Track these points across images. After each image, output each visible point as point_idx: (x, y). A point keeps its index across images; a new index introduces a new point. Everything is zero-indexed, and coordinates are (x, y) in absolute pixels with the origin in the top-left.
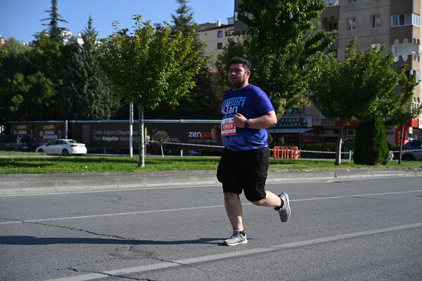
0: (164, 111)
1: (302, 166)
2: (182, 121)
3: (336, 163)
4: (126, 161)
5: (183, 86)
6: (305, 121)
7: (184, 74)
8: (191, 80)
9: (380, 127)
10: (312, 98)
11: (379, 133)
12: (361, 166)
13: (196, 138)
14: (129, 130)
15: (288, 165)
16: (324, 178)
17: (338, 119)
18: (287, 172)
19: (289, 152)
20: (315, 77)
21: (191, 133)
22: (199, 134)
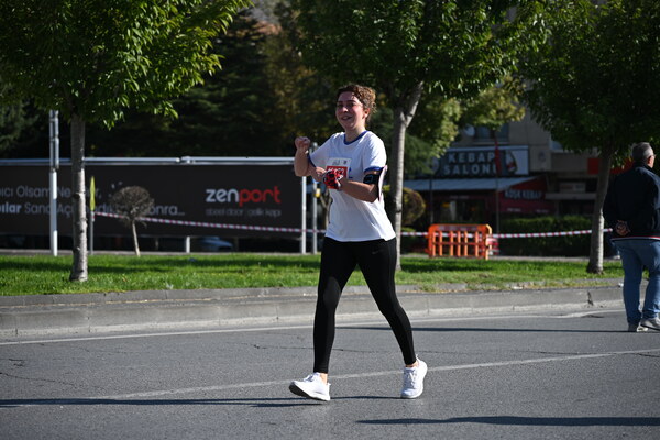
0: (140, 133)
1: (504, 275)
2: (188, 160)
3: (592, 268)
4: (40, 267)
5: (189, 65)
6: (509, 160)
7: (190, 34)
8: (210, 51)
10: (528, 98)
13: (225, 205)
14: (47, 184)
15: (466, 274)
16: (560, 307)
17: (596, 152)
18: (462, 292)
19: (469, 239)
20: (534, 42)
21: (213, 192)
22: (233, 195)
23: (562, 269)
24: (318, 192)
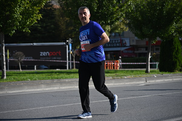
0: (20, 37)
1: (122, 74)
2: (35, 44)
3: (147, 72)
5: (33, 18)
6: (124, 42)
7: (33, 9)
8: (39, 13)
9: (177, 45)
10: (128, 25)
11: (176, 49)
12: (164, 73)
13: (46, 56)
15: (112, 74)
16: (138, 83)
17: (147, 39)
18: (111, 79)
19: (113, 64)
20: (129, 9)
21: (42, 53)
22: (48, 54)
23: (138, 72)
24: (71, 52)
